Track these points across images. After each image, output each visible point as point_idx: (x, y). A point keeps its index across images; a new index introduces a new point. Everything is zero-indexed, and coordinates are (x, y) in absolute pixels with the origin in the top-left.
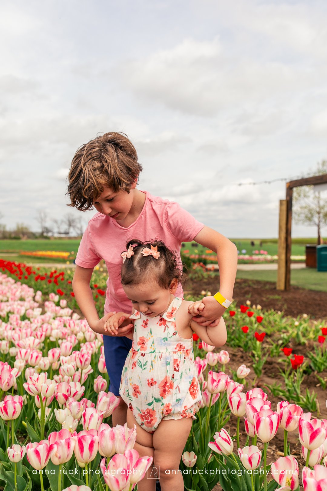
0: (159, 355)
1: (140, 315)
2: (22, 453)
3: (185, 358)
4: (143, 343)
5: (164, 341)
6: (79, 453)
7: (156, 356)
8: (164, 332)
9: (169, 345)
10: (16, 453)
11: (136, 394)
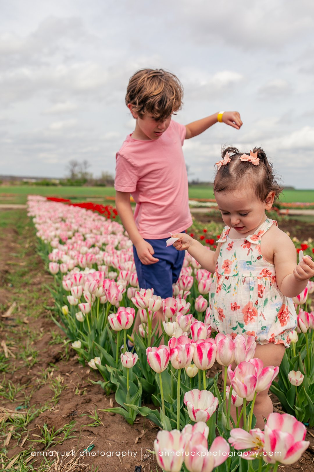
0: (242, 279)
1: (226, 239)
2: (134, 359)
3: (271, 284)
4: (228, 266)
5: (248, 265)
6: (198, 360)
7: (240, 279)
8: (248, 255)
9: (253, 269)
10: (129, 359)
11: (221, 318)
